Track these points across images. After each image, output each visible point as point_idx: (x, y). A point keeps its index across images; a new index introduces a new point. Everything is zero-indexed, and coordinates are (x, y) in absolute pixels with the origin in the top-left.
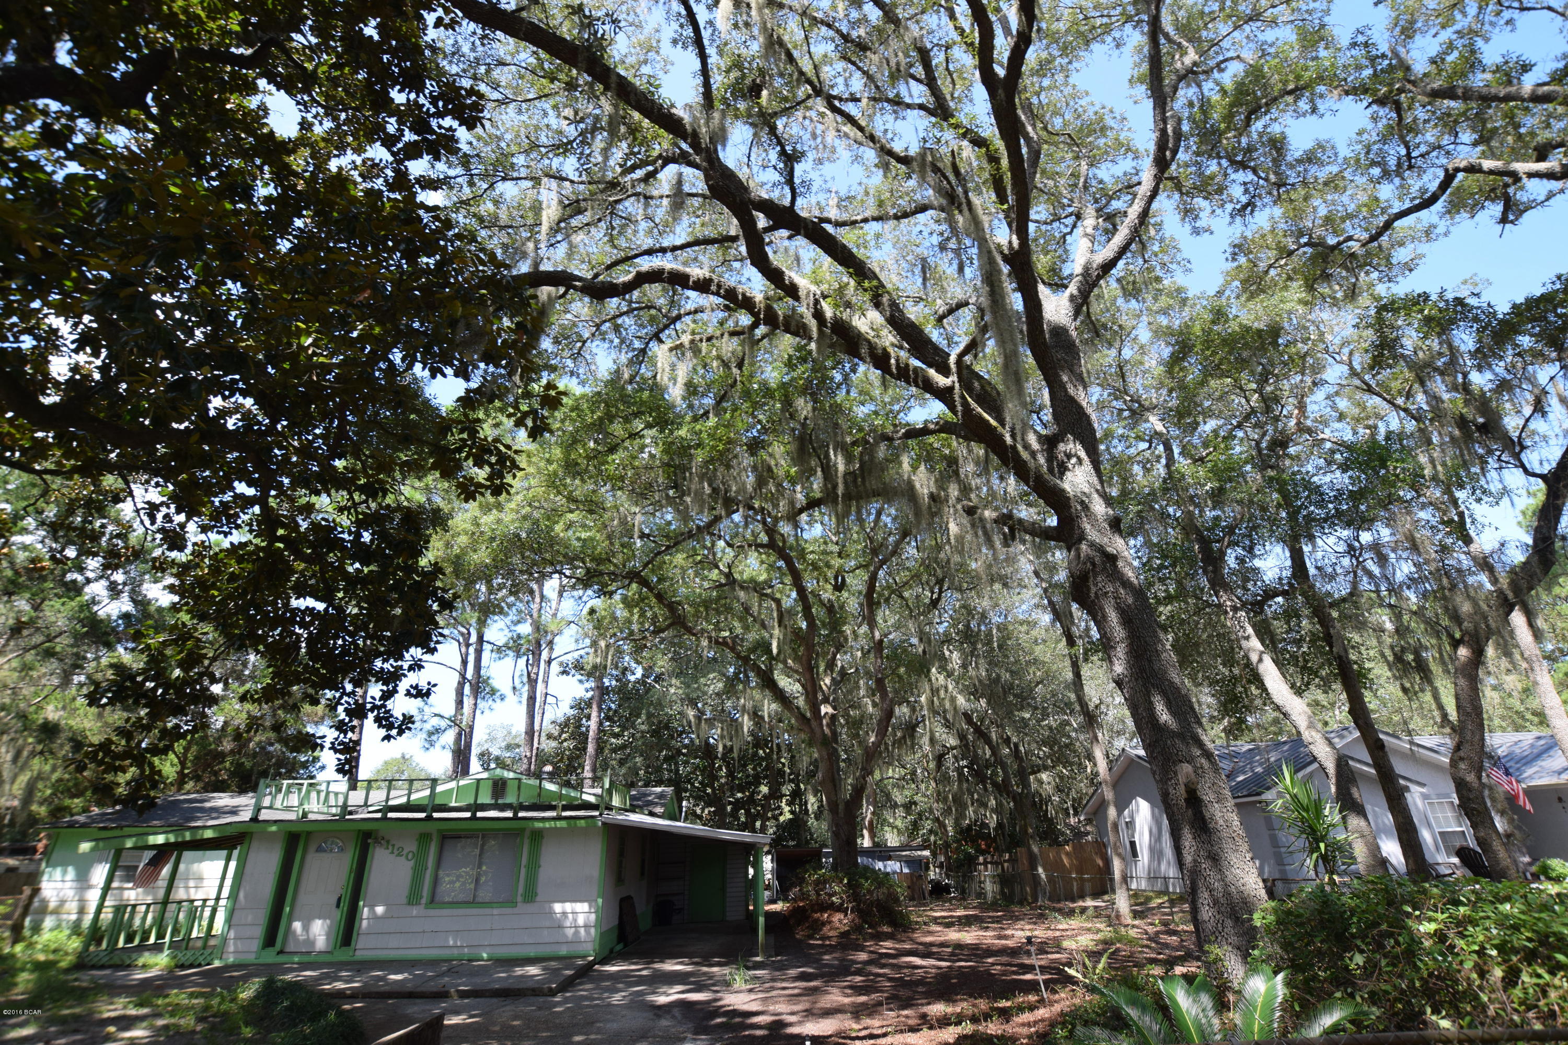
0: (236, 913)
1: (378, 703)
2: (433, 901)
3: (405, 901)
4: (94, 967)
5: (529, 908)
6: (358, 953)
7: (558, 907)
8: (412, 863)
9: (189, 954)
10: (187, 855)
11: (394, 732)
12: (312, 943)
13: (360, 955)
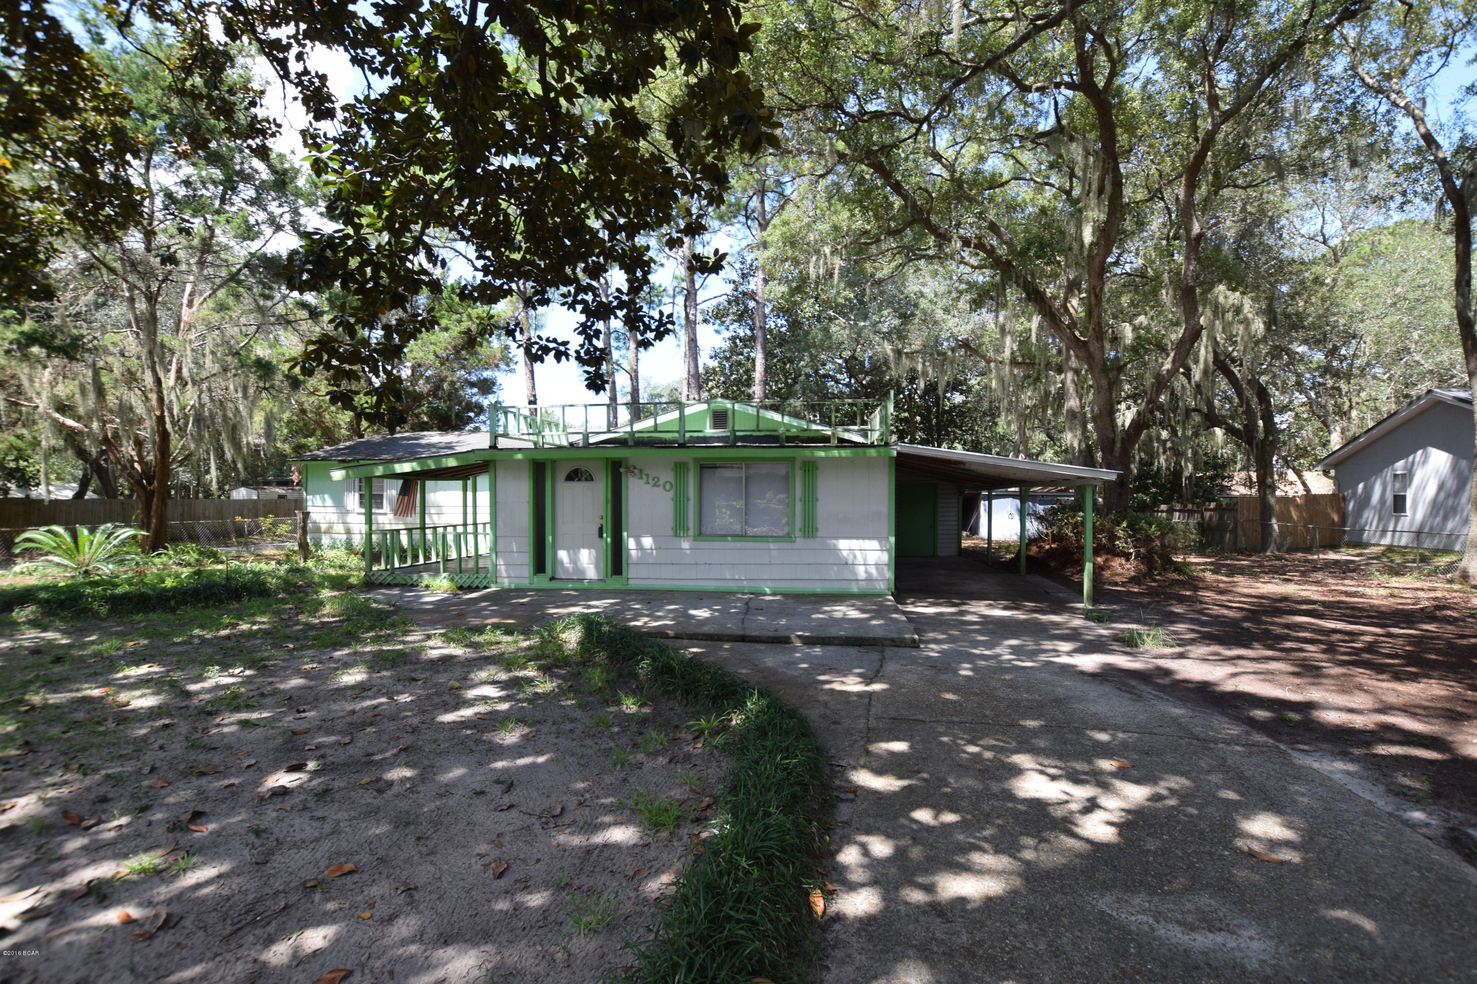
0: (500, 541)
1: (625, 298)
2: (700, 534)
3: (671, 533)
4: (381, 585)
5: (811, 543)
6: (631, 582)
7: (844, 545)
8: (671, 494)
9: (465, 577)
10: (429, 484)
11: (650, 335)
12: (583, 572)
13: (633, 584)
